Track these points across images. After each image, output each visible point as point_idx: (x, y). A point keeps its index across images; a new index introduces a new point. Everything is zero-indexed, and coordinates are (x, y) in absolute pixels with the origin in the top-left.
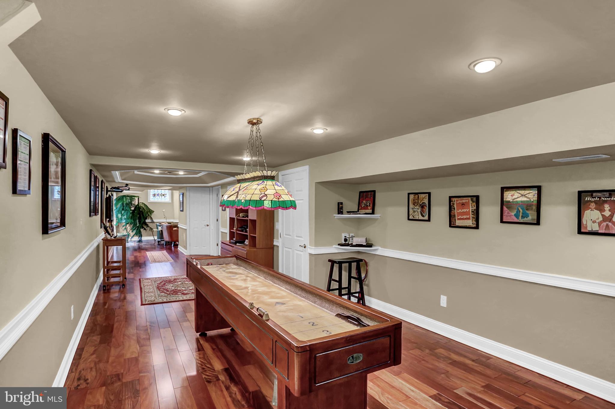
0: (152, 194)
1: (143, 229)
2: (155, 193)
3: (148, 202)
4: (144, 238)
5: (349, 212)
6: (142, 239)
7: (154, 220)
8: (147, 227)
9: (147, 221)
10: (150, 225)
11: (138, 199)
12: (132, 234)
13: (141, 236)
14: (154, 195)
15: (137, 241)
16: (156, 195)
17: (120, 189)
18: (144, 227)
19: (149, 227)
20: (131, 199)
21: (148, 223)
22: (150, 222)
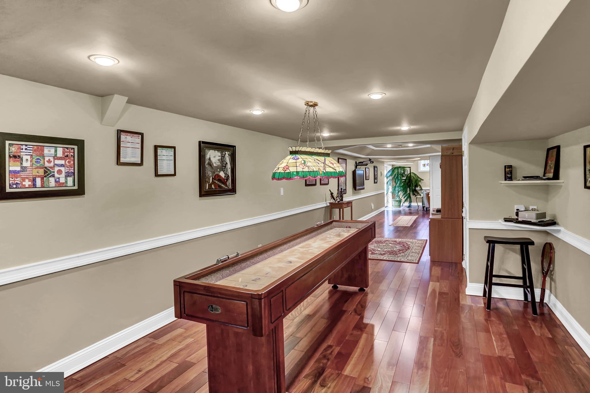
0: (422, 164)
1: (415, 196)
2: (425, 163)
3: (419, 171)
4: (414, 204)
5: (526, 178)
6: (412, 205)
7: (422, 188)
8: (417, 194)
9: (417, 189)
10: (420, 192)
11: (410, 169)
12: (403, 200)
13: (411, 202)
14: (424, 165)
15: (408, 206)
16: (426, 165)
17: (364, 163)
18: (415, 194)
19: (419, 194)
20: (404, 170)
21: (418, 191)
22: (419, 190)
